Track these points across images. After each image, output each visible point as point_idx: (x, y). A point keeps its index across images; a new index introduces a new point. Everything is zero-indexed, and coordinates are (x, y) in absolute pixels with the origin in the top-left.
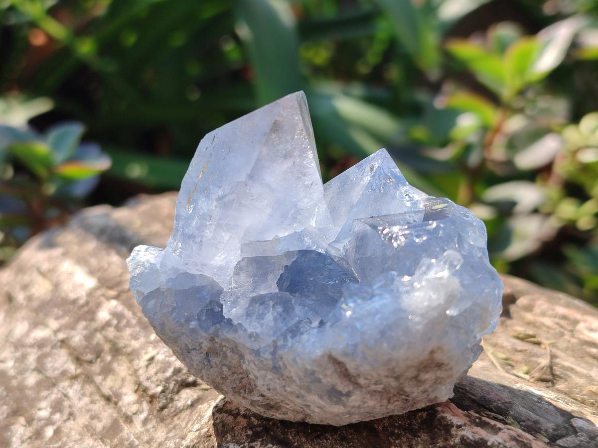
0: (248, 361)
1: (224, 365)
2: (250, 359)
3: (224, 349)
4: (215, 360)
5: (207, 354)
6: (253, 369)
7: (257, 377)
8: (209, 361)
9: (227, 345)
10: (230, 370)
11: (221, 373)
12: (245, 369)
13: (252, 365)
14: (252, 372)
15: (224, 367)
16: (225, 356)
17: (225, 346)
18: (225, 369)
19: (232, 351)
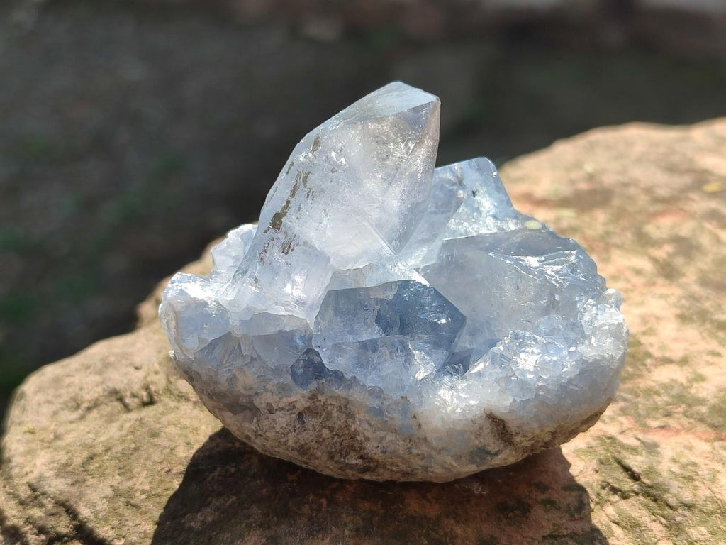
0: (360, 420)
1: (324, 427)
2: (362, 419)
3: (329, 408)
4: (311, 422)
5: (300, 415)
6: (365, 430)
7: (367, 439)
8: (304, 422)
9: (334, 403)
10: (331, 432)
11: (319, 436)
12: (353, 430)
13: (366, 426)
14: (363, 433)
15: (324, 429)
16: (329, 416)
17: (331, 405)
18: (325, 432)
19: (340, 409)
